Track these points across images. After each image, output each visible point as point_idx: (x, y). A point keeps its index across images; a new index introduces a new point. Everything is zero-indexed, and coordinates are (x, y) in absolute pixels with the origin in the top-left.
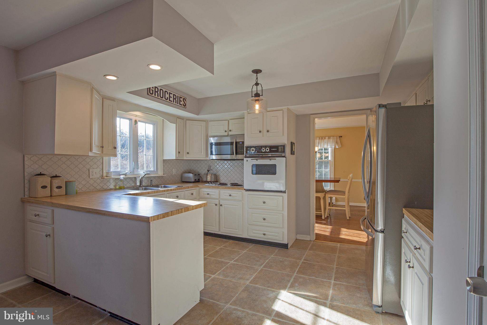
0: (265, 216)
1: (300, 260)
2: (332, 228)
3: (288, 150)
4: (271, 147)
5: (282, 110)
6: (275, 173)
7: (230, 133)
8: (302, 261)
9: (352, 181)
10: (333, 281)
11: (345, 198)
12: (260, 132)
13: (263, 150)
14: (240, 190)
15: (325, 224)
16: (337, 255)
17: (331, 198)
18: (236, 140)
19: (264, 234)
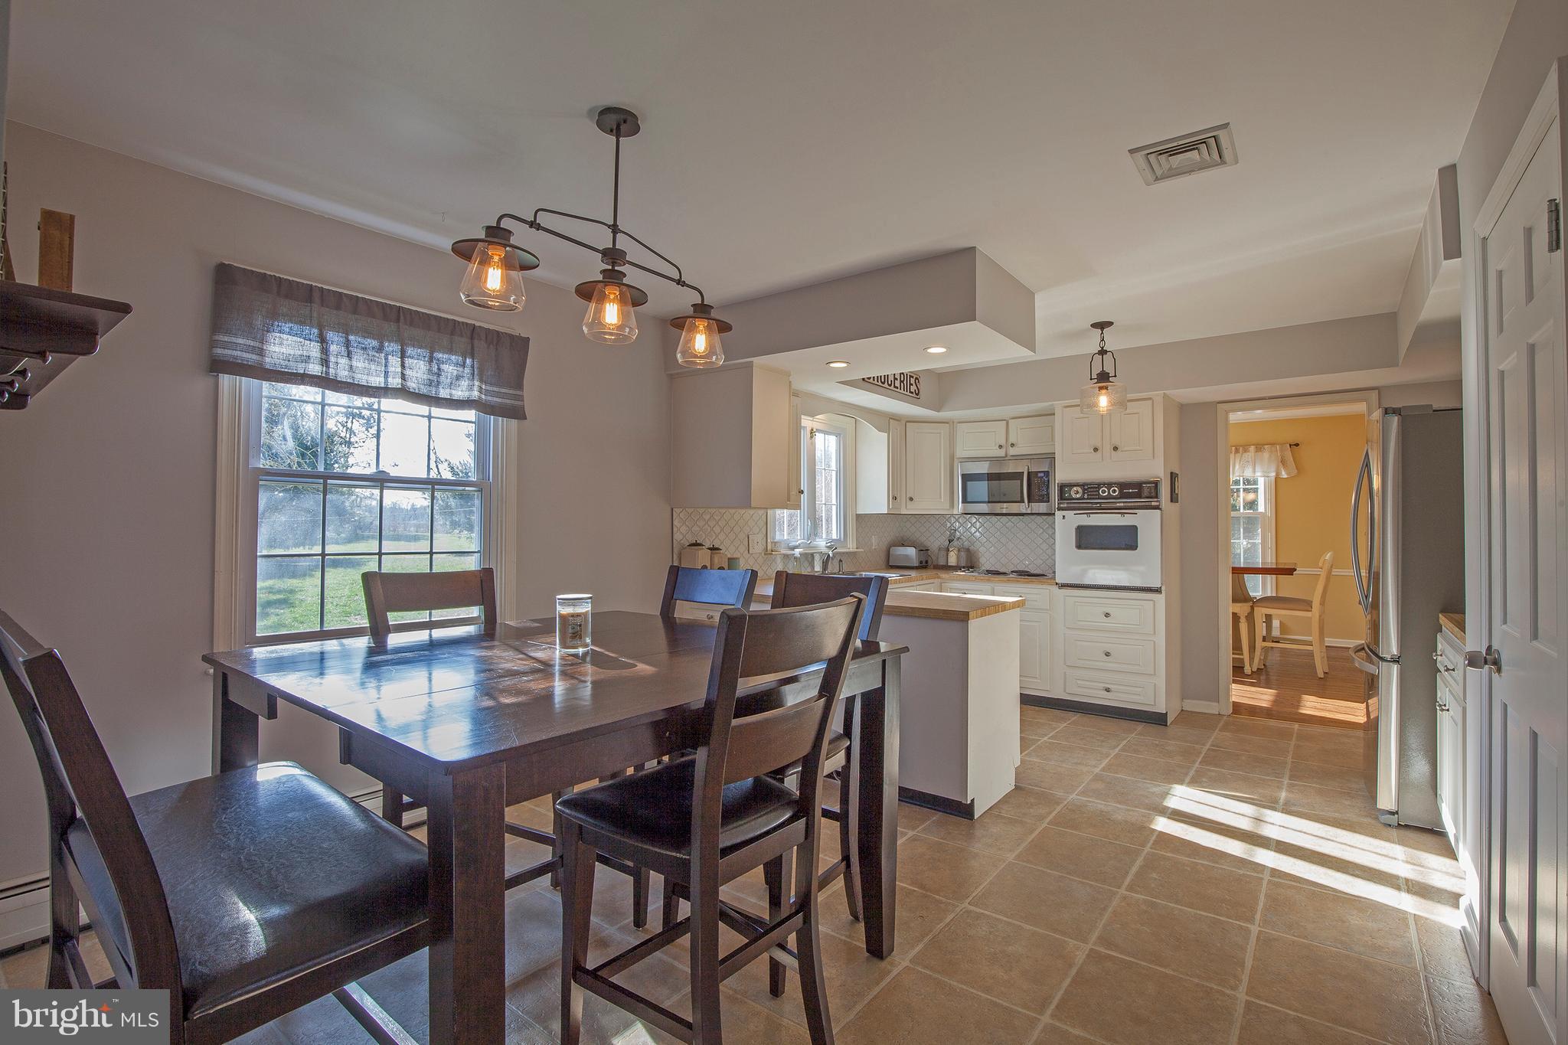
0: (1108, 648)
1: (1204, 745)
2: (1278, 693)
3: (1165, 491)
4: (1122, 486)
5: (1150, 399)
6: (1133, 547)
7: (1012, 451)
8: (1208, 747)
9: (1333, 573)
10: (1286, 781)
11: (1310, 618)
12: (1096, 450)
13: (1104, 492)
14: (1044, 586)
15: (1252, 684)
16: (1293, 743)
17: (1269, 619)
18: (1028, 469)
19: (1108, 690)
